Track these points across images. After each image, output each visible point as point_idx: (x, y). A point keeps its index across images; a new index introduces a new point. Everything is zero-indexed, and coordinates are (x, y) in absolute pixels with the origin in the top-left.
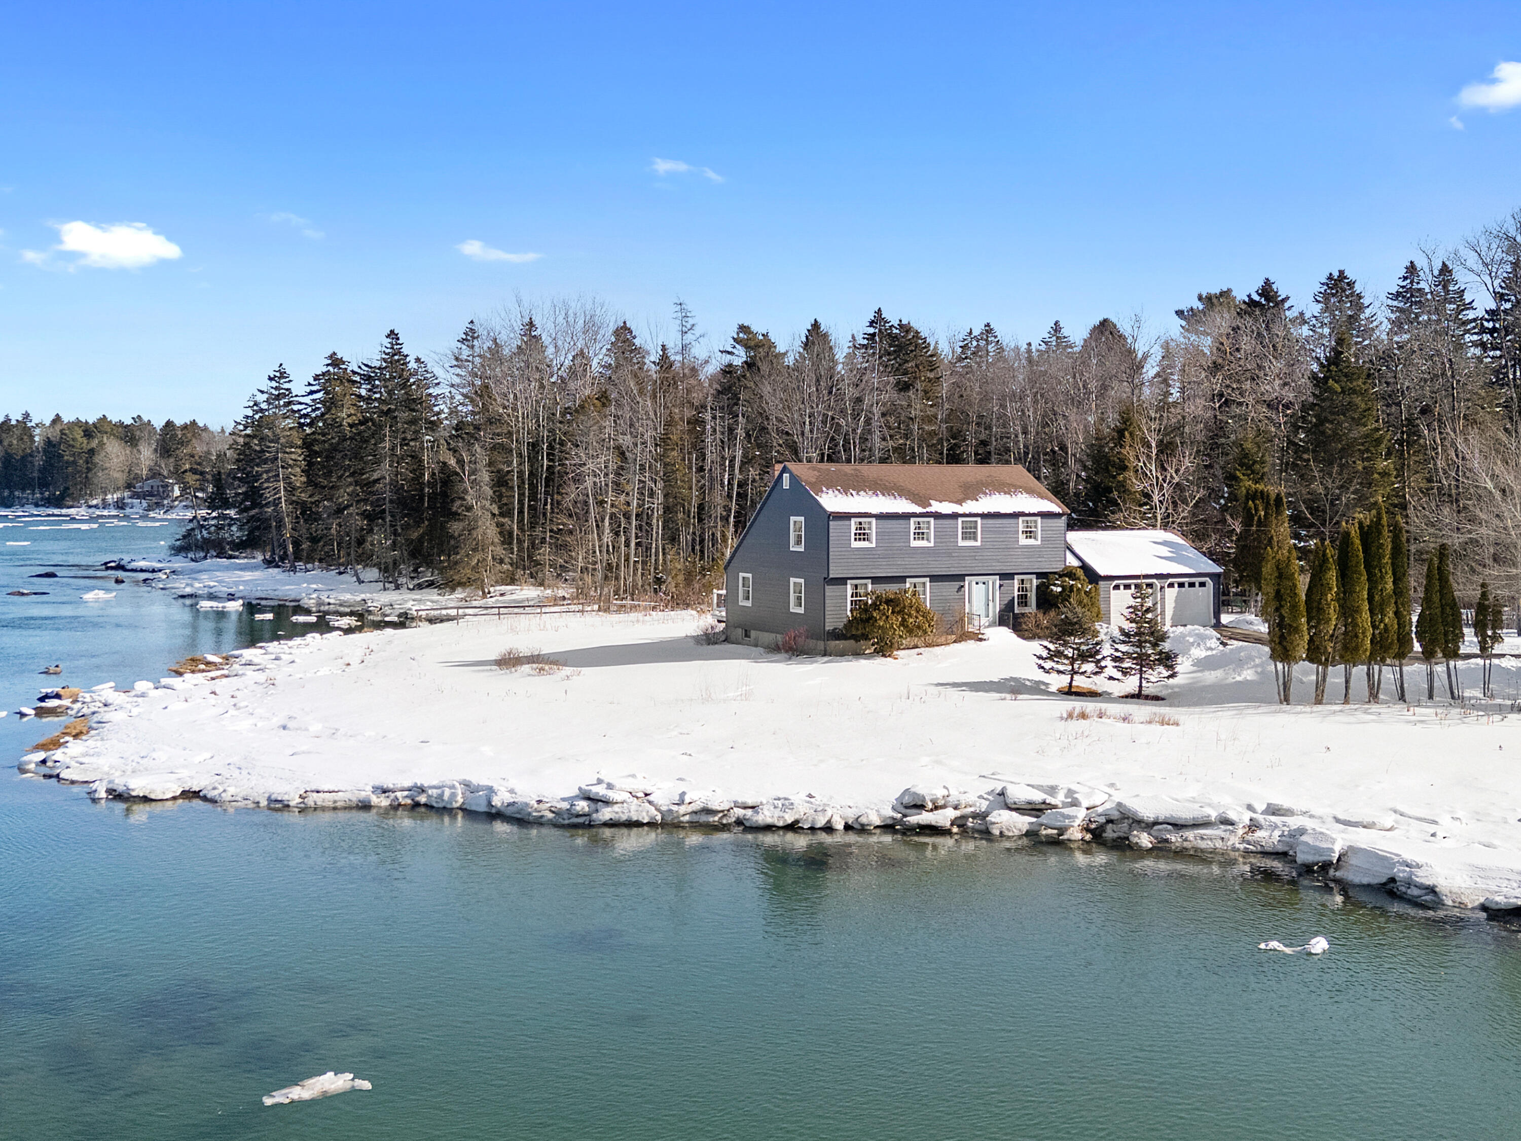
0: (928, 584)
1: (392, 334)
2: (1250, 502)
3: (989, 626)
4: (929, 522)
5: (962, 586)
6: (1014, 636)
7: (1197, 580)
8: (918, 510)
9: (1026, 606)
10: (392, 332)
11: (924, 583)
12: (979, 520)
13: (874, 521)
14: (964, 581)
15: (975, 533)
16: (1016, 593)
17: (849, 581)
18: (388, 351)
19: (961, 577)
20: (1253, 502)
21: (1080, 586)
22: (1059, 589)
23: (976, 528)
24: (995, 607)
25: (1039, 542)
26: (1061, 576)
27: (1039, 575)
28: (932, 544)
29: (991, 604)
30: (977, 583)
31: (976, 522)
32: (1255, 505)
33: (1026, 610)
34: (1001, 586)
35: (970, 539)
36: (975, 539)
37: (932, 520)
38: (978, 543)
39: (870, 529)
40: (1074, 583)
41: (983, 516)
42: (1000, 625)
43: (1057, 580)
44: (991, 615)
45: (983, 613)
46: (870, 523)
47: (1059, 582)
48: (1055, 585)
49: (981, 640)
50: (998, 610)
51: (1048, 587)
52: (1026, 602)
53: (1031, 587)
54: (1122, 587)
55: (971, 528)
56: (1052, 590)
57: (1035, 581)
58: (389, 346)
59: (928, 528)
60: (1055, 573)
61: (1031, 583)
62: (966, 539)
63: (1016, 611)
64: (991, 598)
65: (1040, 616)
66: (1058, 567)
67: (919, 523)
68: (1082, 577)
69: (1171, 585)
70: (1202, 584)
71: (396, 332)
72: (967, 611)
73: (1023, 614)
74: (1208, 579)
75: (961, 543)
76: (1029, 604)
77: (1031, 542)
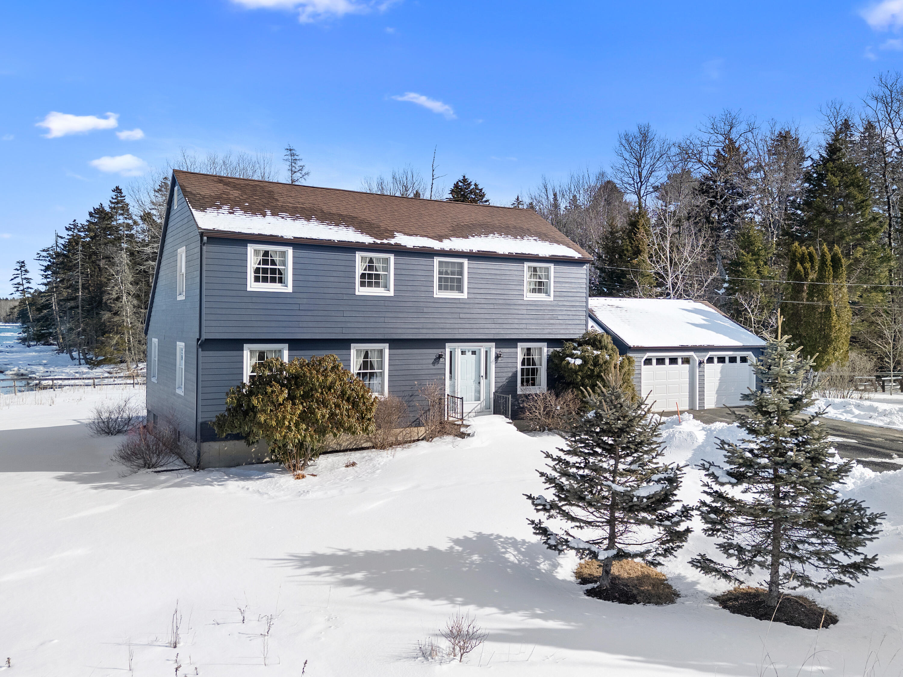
0: (387, 352)
1: (118, 190)
2: (799, 265)
3: (480, 413)
4: (387, 261)
5: (440, 356)
6: (513, 428)
7: (739, 354)
8: (367, 239)
9: (533, 384)
10: (117, 188)
11: (381, 352)
12: (465, 261)
13: (290, 251)
14: (445, 348)
15: (460, 281)
16: (519, 367)
17: (246, 346)
18: (114, 201)
19: (440, 343)
20: (802, 264)
21: (607, 357)
22: (579, 362)
23: (461, 273)
24: (488, 385)
25: (552, 298)
26: (580, 344)
27: (551, 342)
28: (391, 293)
29: (483, 381)
30: (463, 353)
31: (461, 265)
32: (805, 268)
33: (532, 390)
34: (497, 357)
35: (452, 289)
36: (460, 289)
37: (392, 258)
38: (464, 296)
39: (284, 263)
40: (599, 353)
41: (472, 256)
42: (494, 414)
43: (575, 349)
44: (482, 398)
45: (472, 394)
46: (284, 254)
47: (579, 353)
48: (572, 356)
49: (463, 435)
50: (493, 390)
51: (563, 359)
52: (533, 379)
53: (540, 359)
54: (654, 361)
55: (453, 273)
56: (568, 363)
57: (545, 349)
58: (114, 197)
59: (386, 269)
60: (572, 340)
61: (540, 354)
62: (446, 288)
63: (519, 392)
64: (483, 373)
65: (552, 399)
66: (577, 333)
67: (371, 261)
68: (610, 346)
69: (710, 360)
70: (744, 360)
71: (120, 188)
72: (448, 391)
73: (527, 396)
74: (750, 353)
75: (438, 294)
76: (537, 382)
77: (540, 297)
